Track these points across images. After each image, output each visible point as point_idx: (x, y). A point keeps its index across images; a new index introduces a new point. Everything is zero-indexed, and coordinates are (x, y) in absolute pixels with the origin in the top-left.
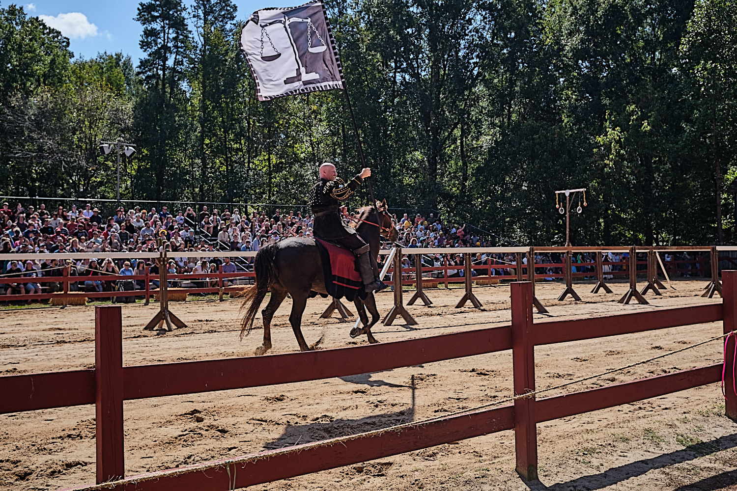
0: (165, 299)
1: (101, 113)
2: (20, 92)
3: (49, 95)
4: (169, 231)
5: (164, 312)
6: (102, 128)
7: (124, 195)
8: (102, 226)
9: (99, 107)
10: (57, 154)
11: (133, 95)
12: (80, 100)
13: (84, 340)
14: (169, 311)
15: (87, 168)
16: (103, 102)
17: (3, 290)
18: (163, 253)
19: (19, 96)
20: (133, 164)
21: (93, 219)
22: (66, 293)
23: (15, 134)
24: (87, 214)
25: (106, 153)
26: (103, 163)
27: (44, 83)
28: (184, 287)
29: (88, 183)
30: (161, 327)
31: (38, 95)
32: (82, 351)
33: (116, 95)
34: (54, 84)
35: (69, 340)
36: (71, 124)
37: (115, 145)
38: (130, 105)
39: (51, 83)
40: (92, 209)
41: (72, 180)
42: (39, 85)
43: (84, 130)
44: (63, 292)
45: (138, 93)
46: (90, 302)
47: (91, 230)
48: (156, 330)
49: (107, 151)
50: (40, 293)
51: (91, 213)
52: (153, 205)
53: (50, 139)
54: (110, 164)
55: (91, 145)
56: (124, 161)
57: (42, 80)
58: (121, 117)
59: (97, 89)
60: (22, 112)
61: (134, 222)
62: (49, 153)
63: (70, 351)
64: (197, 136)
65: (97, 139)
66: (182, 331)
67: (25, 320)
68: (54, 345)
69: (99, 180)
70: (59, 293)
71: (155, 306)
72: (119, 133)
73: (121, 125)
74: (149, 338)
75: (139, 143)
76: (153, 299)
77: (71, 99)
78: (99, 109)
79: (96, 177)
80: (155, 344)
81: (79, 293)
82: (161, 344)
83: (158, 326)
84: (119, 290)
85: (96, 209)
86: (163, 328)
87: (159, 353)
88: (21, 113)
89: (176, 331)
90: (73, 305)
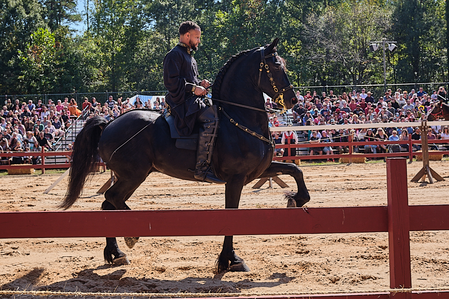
0: (426, 159)
1: (369, 21)
2: (314, 13)
3: (332, 13)
4: (426, 106)
5: (426, 168)
6: (371, 32)
7: (389, 81)
8: (374, 104)
9: (368, 17)
10: (340, 54)
11: (392, 4)
12: (354, 13)
13: (367, 188)
14: (430, 168)
15: (361, 62)
16: (371, 12)
17: (308, 152)
18: (424, 123)
19: (313, 16)
20: (395, 56)
21: (367, 99)
22: (351, 154)
23: (311, 43)
24: (363, 96)
25: (375, 50)
26: (373, 58)
27: (329, 4)
28: (440, 150)
29: (362, 74)
30: (424, 180)
31: (325, 13)
32: (365, 196)
33: (380, 6)
34: (335, 4)
35: (355, 188)
36: (349, 31)
37: (380, 43)
38: (390, 13)
39: (333, 4)
40: (366, 93)
41: (351, 72)
42: (326, 6)
43: (357, 34)
44: (348, 154)
45: (396, 3)
46: (368, 161)
47: (366, 108)
48: (420, 182)
49: (375, 49)
50: (332, 154)
51: (366, 95)
52: (412, 87)
53: (335, 44)
54: (377, 58)
55: (363, 45)
56: (388, 55)
57: (327, 3)
58: (384, 22)
59: (365, 4)
60: (316, 27)
61: (398, 100)
62: (334, 54)
63: (358, 196)
64: (444, 31)
65: (367, 41)
66: (441, 183)
67: (324, 173)
68: (346, 191)
69: (370, 71)
70: (346, 154)
71: (417, 164)
72: (384, 34)
73: (384, 28)
74: (416, 188)
75: (399, 40)
76: (415, 159)
77: (347, 14)
78: (368, 19)
79: (367, 69)
80: (420, 193)
81: (360, 154)
82: (425, 193)
83: (421, 179)
84: (389, 152)
85: (369, 92)
86: (425, 181)
87: (425, 200)
88: (314, 28)
89: (436, 183)
90: (356, 163)
